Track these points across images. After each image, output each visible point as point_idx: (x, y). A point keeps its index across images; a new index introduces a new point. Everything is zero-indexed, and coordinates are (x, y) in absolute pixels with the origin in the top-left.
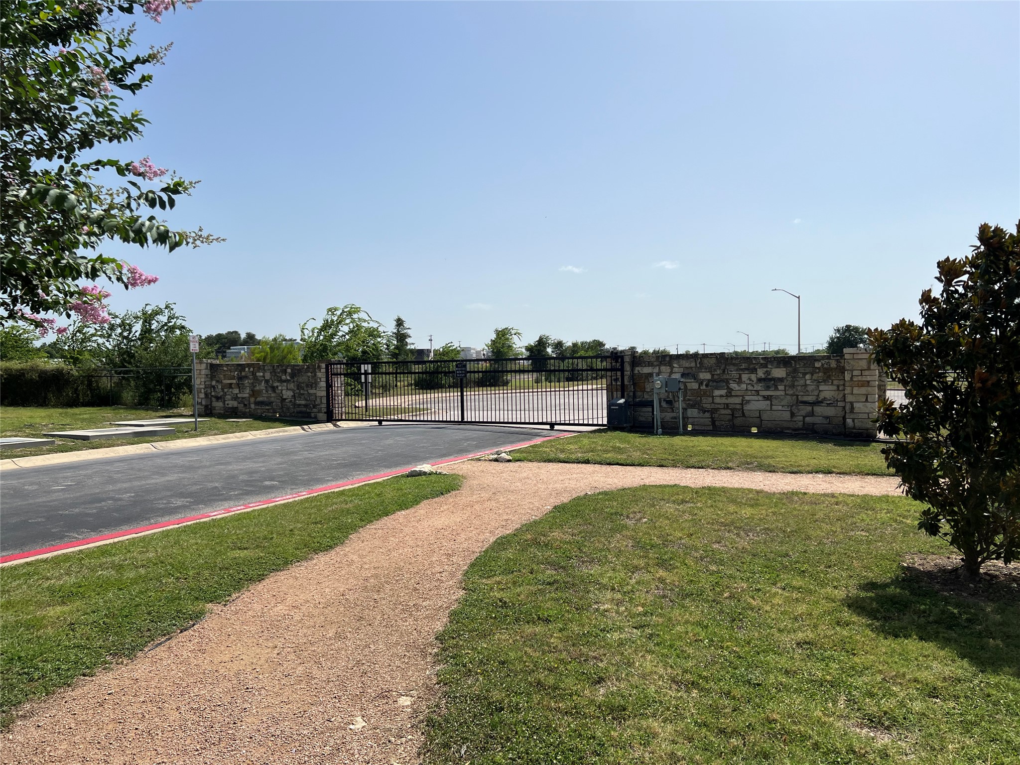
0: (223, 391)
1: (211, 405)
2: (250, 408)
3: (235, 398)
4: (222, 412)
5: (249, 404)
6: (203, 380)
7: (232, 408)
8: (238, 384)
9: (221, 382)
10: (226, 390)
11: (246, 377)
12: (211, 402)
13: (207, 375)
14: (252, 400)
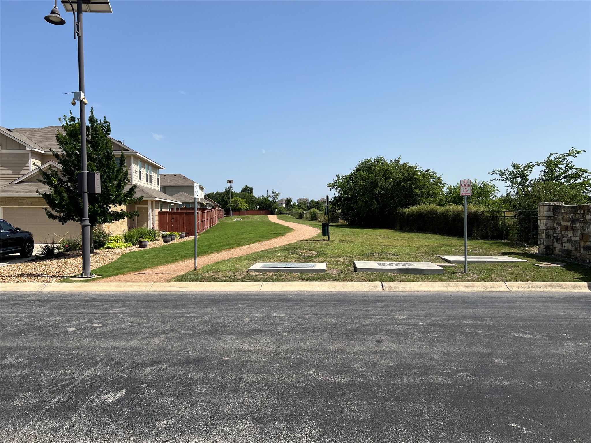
0: (561, 233)
1: (553, 246)
2: (580, 252)
3: (569, 241)
4: (560, 253)
5: (580, 248)
6: (545, 221)
7: (567, 250)
8: (571, 227)
9: (560, 224)
10: (563, 232)
11: (578, 220)
12: (553, 243)
13: (549, 217)
14: (582, 244)
